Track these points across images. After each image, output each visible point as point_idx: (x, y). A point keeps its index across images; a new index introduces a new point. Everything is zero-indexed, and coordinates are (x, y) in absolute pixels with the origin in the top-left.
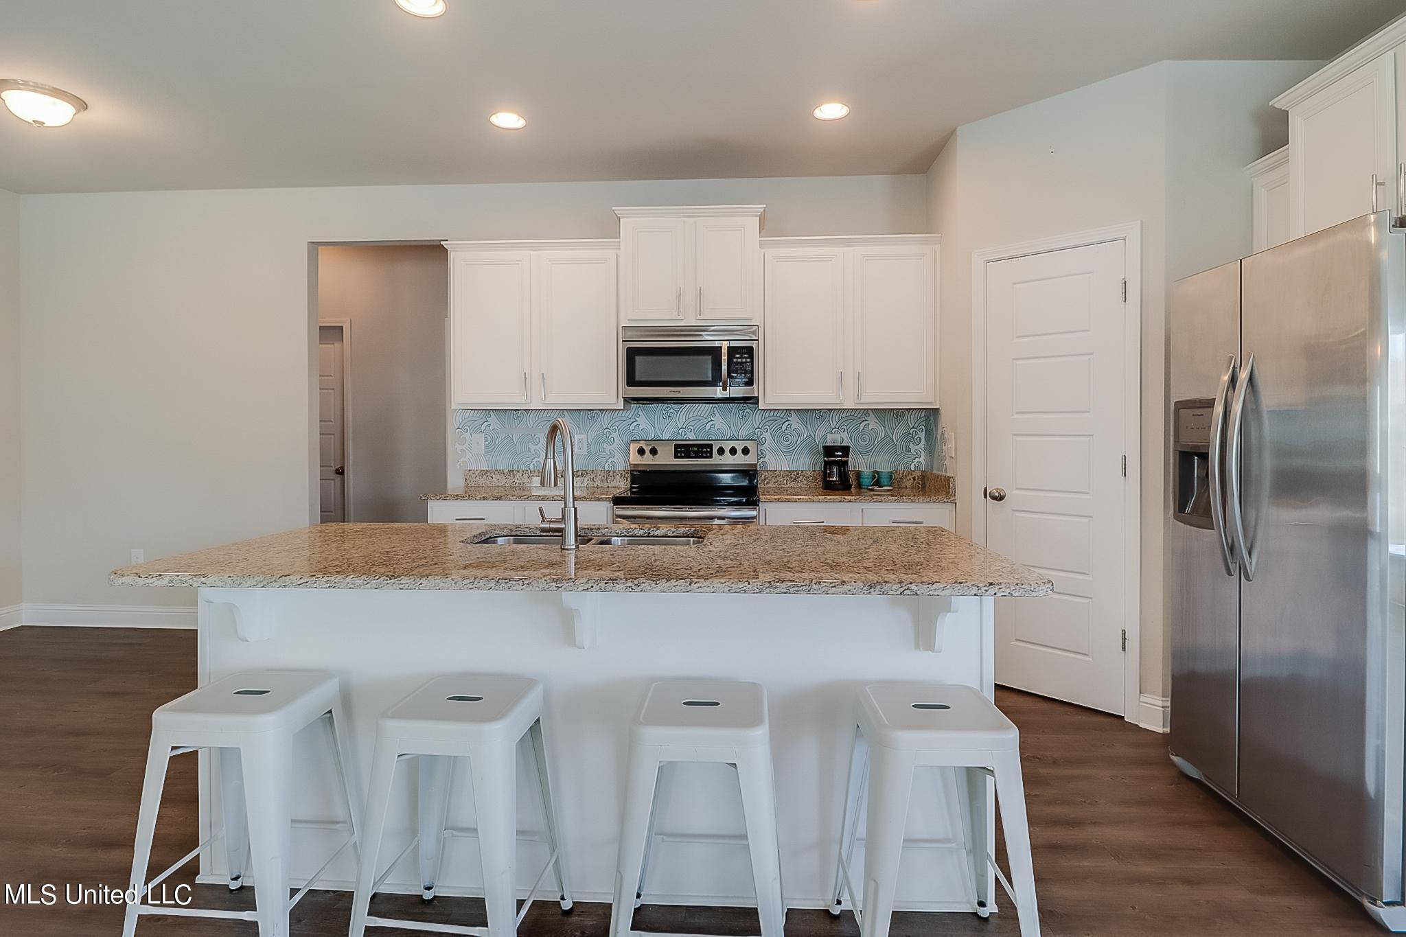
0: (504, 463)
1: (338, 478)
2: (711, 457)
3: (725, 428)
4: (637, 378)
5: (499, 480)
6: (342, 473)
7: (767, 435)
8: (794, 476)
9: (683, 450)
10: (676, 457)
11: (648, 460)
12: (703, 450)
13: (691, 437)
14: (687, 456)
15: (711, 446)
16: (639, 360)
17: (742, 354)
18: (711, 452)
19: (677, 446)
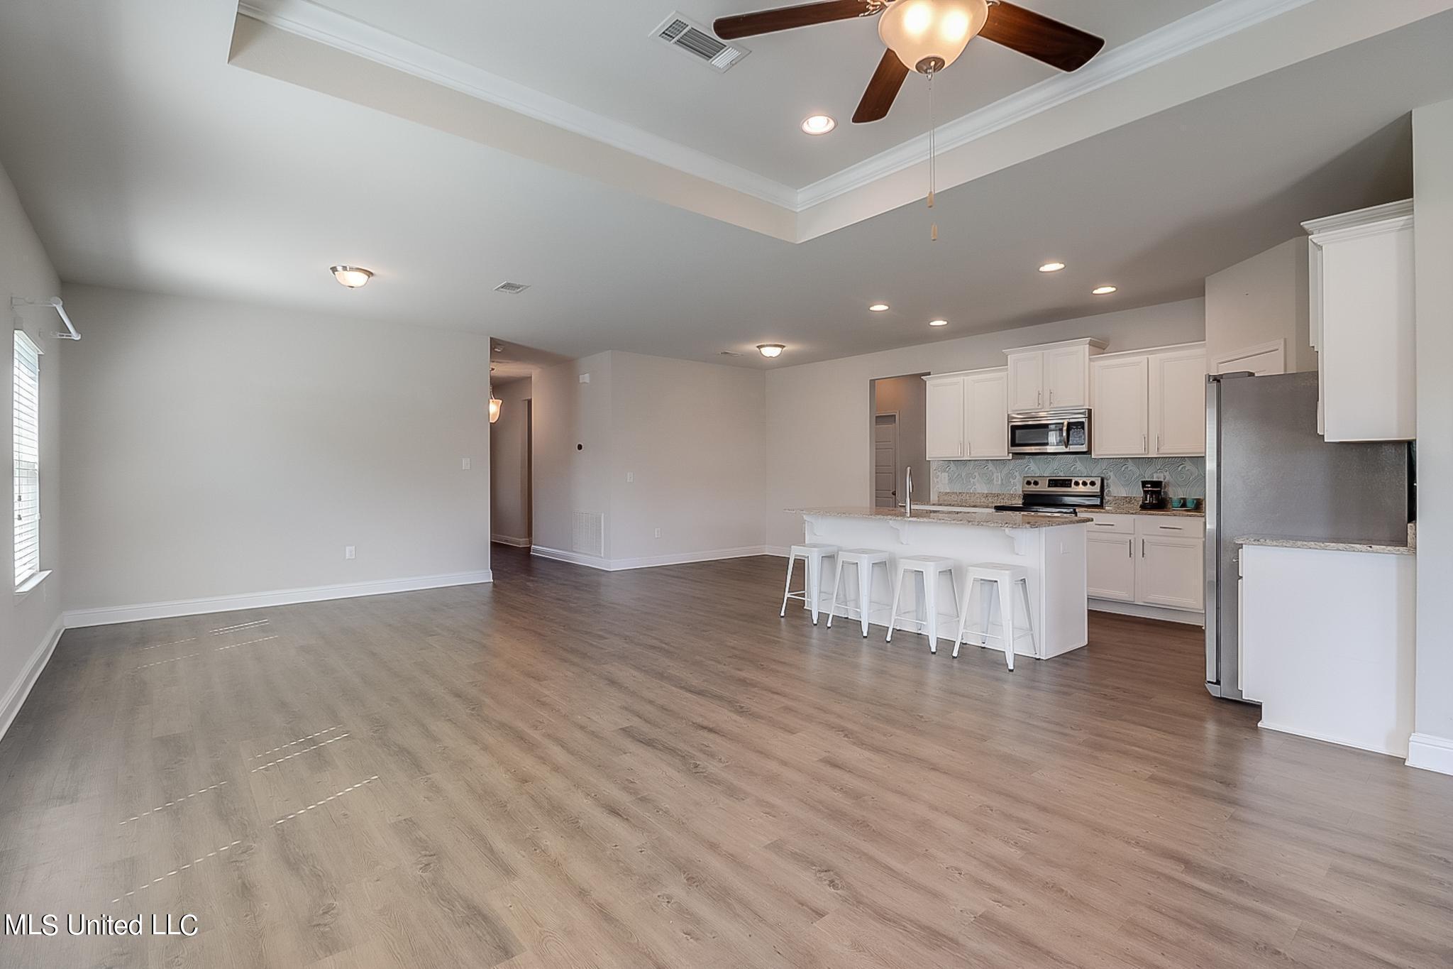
0: (957, 489)
1: (894, 496)
2: (1071, 487)
3: (1083, 469)
4: (1017, 442)
5: (954, 498)
6: (895, 494)
7: (1111, 474)
8: (1129, 500)
9: (1053, 483)
10: (1049, 486)
11: (1032, 488)
12: (1066, 483)
13: (1062, 475)
14: (1056, 486)
15: (1071, 480)
16: (1018, 432)
17: (1077, 426)
18: (1071, 484)
19: (1050, 480)
